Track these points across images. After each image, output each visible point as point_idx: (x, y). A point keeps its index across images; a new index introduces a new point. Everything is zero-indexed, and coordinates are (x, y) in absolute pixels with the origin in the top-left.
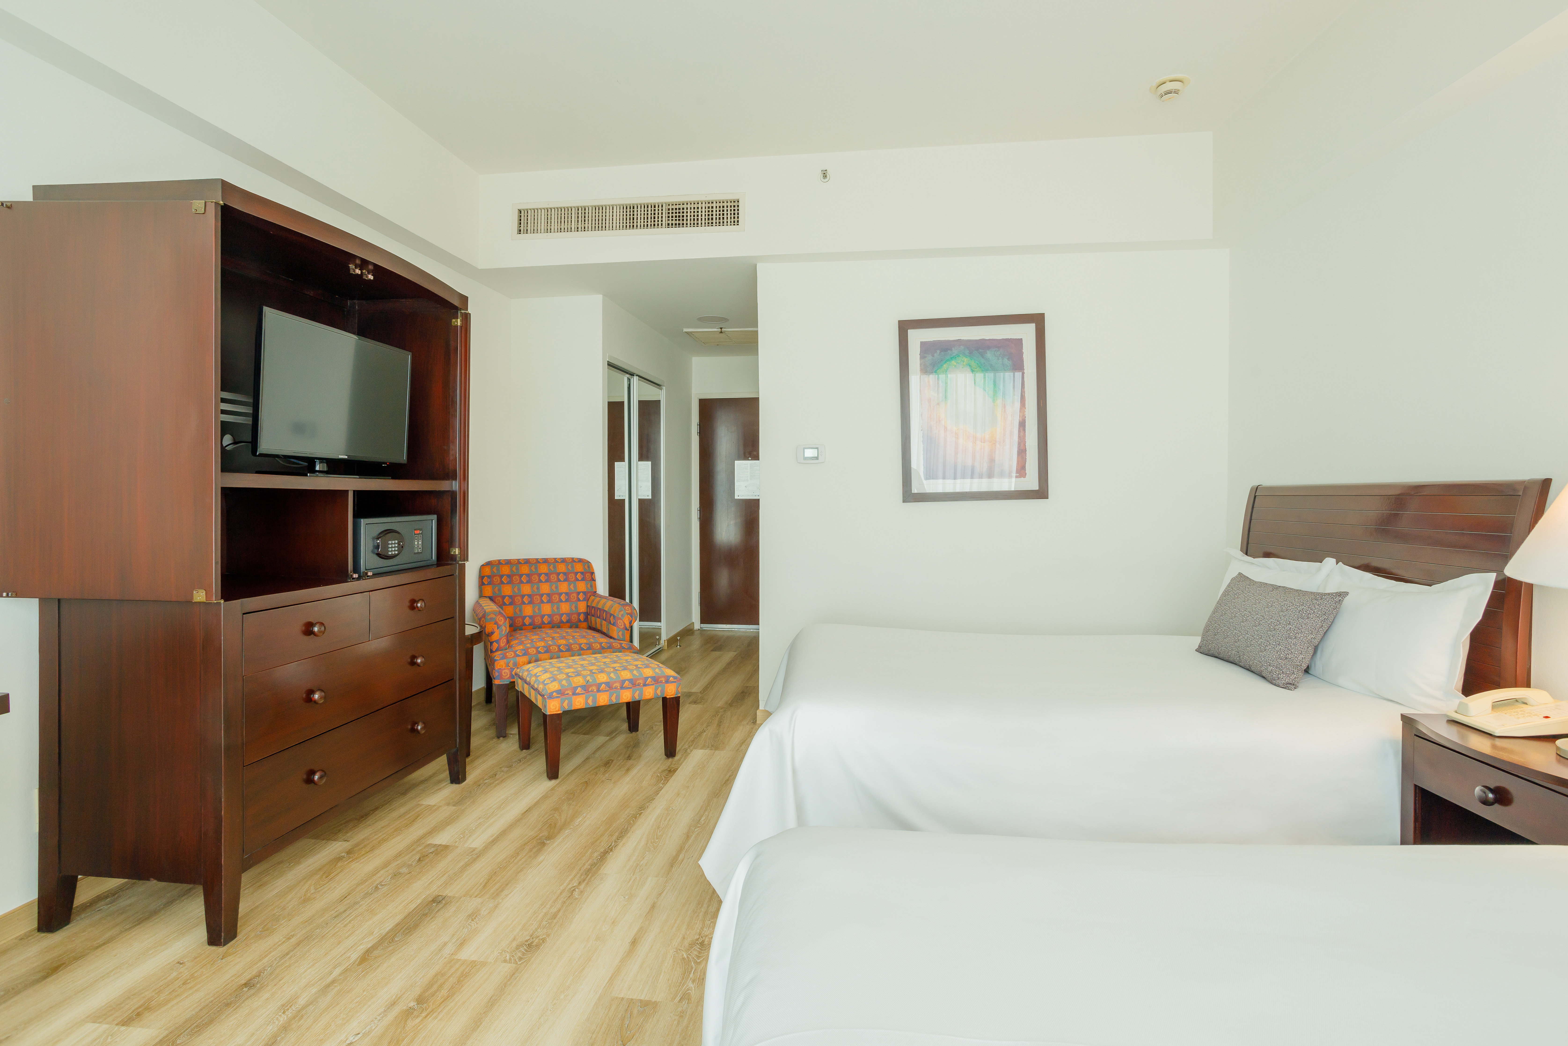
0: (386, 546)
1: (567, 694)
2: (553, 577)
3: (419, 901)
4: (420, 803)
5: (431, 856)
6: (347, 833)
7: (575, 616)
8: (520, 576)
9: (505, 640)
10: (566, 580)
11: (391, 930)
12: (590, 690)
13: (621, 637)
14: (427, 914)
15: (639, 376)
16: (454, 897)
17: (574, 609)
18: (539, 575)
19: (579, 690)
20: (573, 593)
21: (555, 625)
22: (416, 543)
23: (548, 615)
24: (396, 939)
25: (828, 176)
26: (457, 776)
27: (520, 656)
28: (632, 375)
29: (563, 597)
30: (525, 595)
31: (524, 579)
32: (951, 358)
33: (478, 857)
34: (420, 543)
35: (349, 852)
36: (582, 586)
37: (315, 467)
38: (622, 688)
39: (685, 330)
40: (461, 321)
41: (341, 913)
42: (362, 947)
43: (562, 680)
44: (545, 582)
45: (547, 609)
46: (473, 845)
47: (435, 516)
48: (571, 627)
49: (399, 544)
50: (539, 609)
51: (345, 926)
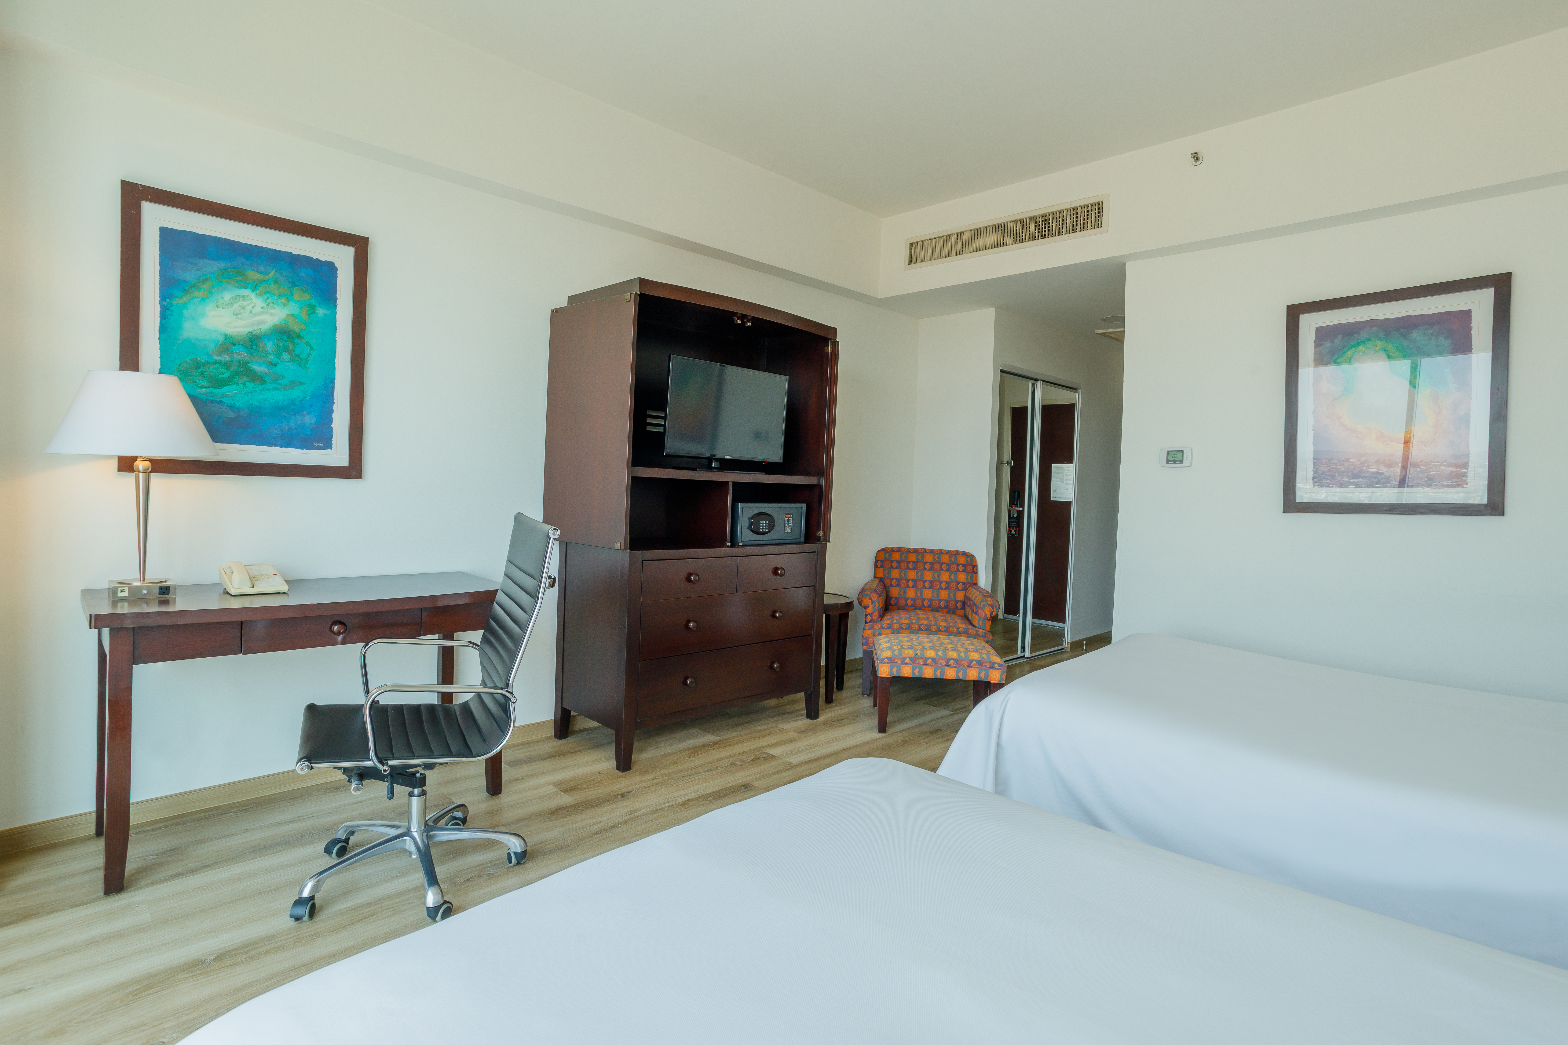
0: (758, 525)
1: (897, 662)
2: (937, 566)
3: (735, 783)
4: (778, 726)
5: (762, 759)
6: (721, 732)
7: (953, 603)
8: (908, 563)
9: (877, 614)
10: (948, 570)
11: (709, 794)
12: (917, 662)
13: (982, 626)
14: (734, 792)
15: (1043, 381)
16: (757, 787)
17: (952, 597)
18: (925, 563)
19: (907, 660)
20: (953, 582)
21: (934, 608)
22: (786, 525)
23: (928, 599)
24: (708, 799)
25: (1201, 159)
26: (812, 713)
27: (885, 629)
28: (1037, 380)
29: (943, 585)
30: (909, 580)
31: (911, 565)
32: (1358, 343)
33: (790, 769)
34: (790, 525)
35: (715, 743)
36: (962, 577)
37: (712, 464)
38: (947, 665)
39: (1097, 331)
40: (831, 348)
41: (688, 776)
42: (687, 797)
43: (895, 650)
44: (929, 570)
45: (928, 594)
46: (792, 761)
47: (804, 505)
48: (948, 613)
49: (769, 524)
50: (921, 593)
51: (685, 783)
